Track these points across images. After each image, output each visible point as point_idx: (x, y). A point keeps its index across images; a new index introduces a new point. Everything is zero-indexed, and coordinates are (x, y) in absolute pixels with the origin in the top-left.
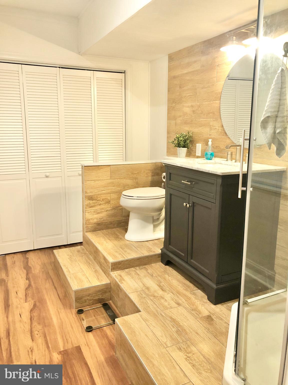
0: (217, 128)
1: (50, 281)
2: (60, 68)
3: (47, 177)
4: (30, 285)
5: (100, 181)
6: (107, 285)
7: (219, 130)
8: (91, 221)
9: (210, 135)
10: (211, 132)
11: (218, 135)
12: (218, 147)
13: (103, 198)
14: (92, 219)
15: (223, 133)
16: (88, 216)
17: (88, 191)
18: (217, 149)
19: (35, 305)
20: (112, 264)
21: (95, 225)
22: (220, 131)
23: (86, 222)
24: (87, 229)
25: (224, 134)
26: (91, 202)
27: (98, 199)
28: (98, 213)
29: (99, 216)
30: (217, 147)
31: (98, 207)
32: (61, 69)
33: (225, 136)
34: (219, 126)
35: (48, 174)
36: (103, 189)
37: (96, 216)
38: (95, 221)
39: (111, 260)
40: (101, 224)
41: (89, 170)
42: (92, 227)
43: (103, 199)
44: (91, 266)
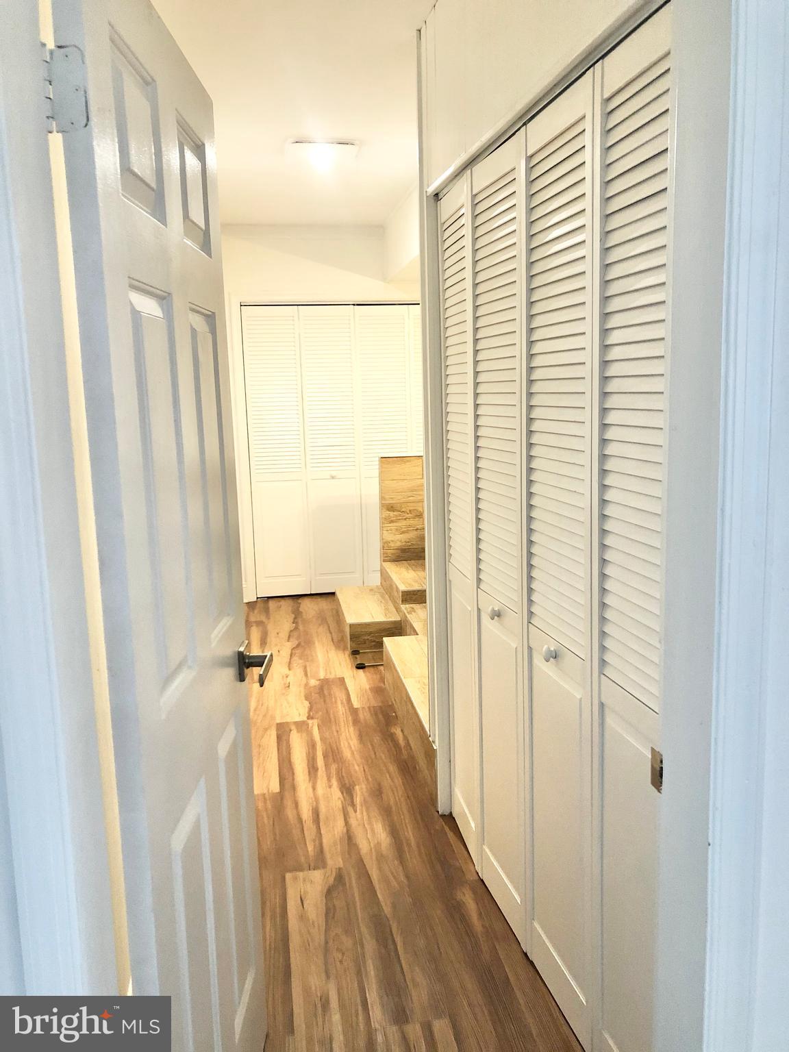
1: (326, 627)
2: (354, 305)
3: (333, 478)
4: (296, 628)
5: (406, 481)
6: (395, 622)
8: (392, 544)
13: (411, 508)
14: (392, 541)
16: (389, 537)
17: (387, 497)
19: (298, 645)
20: (402, 592)
21: (399, 551)
23: (385, 545)
24: (386, 557)
26: (392, 514)
27: (403, 510)
28: (403, 533)
29: (404, 537)
31: (403, 524)
32: (355, 307)
35: (334, 473)
36: (410, 494)
37: (399, 537)
38: (399, 544)
39: (402, 587)
40: (407, 550)
41: (388, 464)
42: (392, 554)
43: (410, 511)
44: (382, 605)
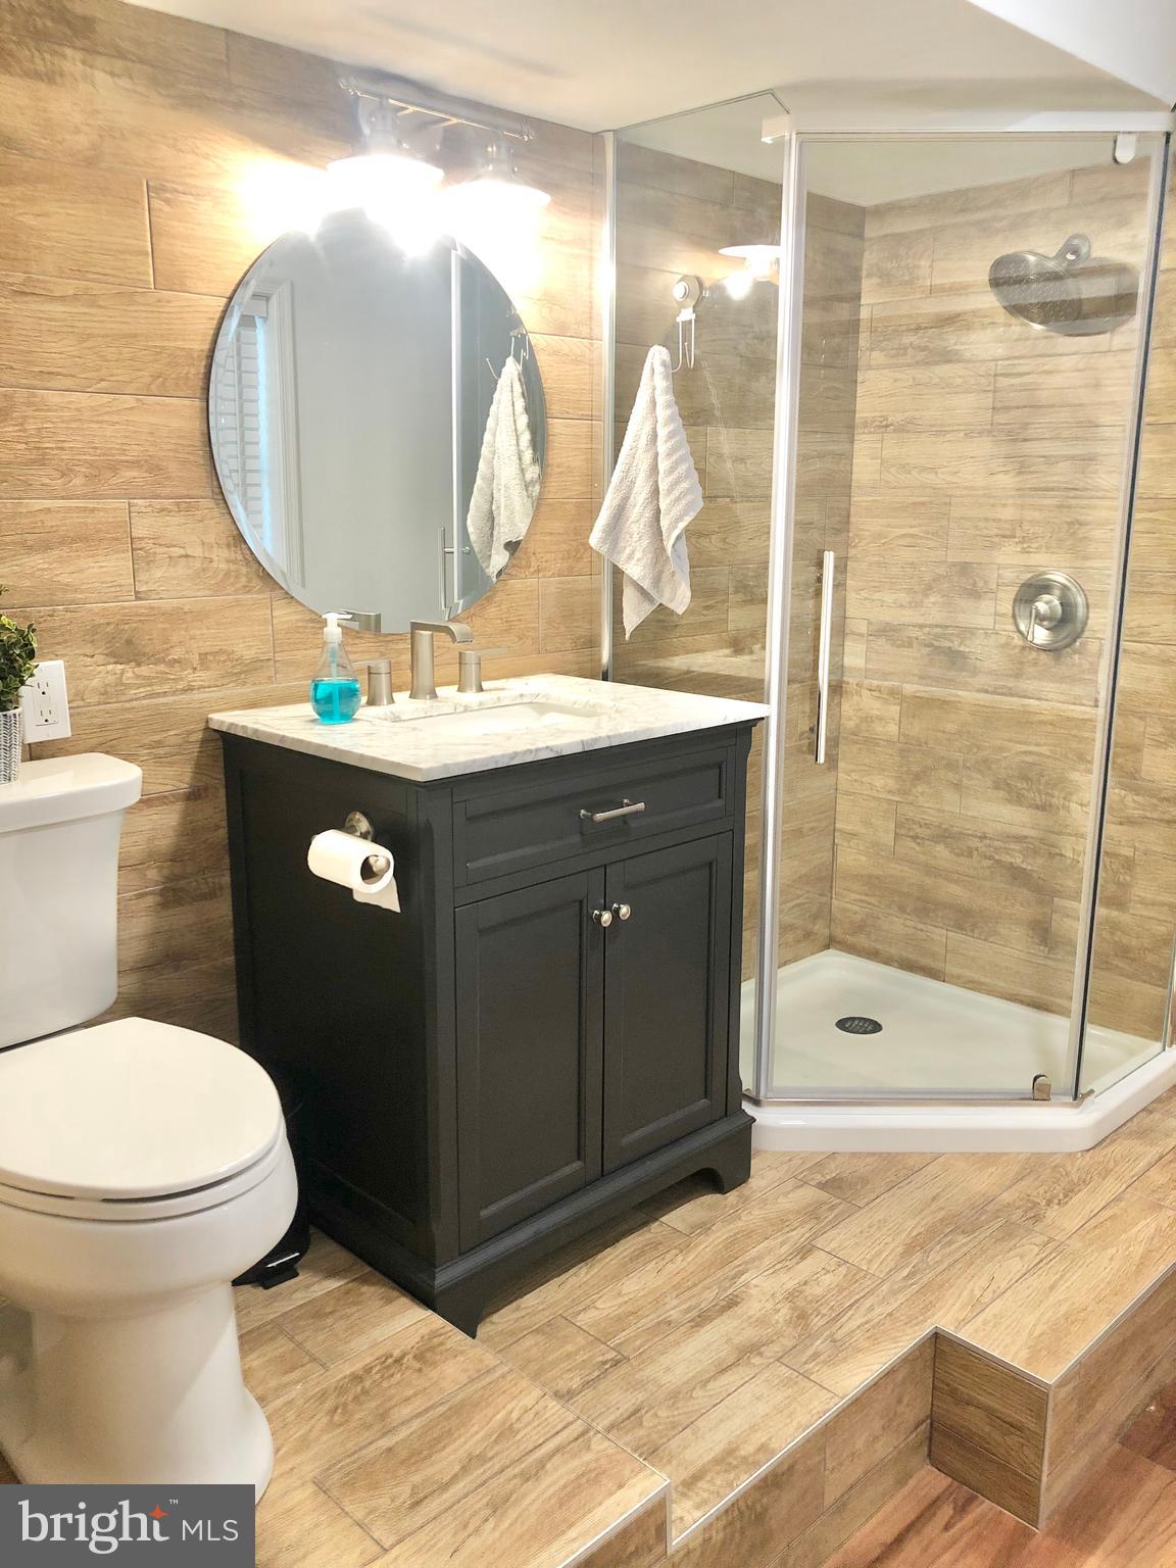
0: (198, 551)
7: (215, 565)
9: (137, 599)
10: (142, 576)
11: (207, 592)
12: (215, 654)
15: (244, 579)
18: (208, 669)
22: (223, 566)
25: (249, 581)
30: (210, 658)
33: (260, 591)
34: (211, 538)
